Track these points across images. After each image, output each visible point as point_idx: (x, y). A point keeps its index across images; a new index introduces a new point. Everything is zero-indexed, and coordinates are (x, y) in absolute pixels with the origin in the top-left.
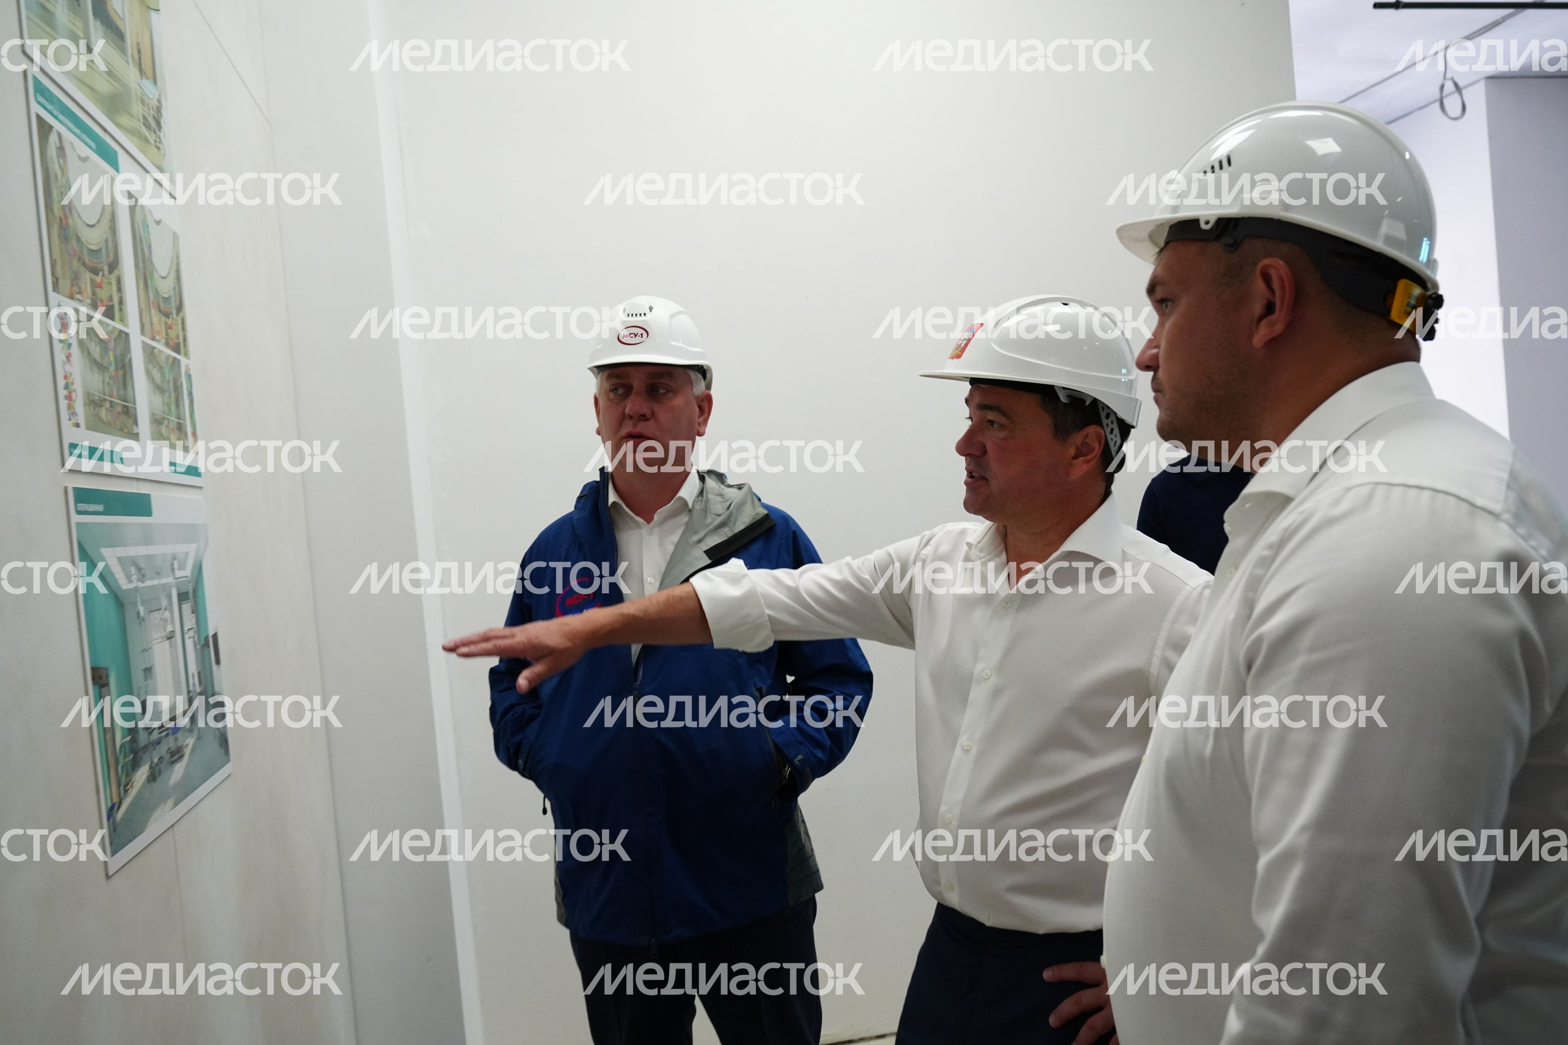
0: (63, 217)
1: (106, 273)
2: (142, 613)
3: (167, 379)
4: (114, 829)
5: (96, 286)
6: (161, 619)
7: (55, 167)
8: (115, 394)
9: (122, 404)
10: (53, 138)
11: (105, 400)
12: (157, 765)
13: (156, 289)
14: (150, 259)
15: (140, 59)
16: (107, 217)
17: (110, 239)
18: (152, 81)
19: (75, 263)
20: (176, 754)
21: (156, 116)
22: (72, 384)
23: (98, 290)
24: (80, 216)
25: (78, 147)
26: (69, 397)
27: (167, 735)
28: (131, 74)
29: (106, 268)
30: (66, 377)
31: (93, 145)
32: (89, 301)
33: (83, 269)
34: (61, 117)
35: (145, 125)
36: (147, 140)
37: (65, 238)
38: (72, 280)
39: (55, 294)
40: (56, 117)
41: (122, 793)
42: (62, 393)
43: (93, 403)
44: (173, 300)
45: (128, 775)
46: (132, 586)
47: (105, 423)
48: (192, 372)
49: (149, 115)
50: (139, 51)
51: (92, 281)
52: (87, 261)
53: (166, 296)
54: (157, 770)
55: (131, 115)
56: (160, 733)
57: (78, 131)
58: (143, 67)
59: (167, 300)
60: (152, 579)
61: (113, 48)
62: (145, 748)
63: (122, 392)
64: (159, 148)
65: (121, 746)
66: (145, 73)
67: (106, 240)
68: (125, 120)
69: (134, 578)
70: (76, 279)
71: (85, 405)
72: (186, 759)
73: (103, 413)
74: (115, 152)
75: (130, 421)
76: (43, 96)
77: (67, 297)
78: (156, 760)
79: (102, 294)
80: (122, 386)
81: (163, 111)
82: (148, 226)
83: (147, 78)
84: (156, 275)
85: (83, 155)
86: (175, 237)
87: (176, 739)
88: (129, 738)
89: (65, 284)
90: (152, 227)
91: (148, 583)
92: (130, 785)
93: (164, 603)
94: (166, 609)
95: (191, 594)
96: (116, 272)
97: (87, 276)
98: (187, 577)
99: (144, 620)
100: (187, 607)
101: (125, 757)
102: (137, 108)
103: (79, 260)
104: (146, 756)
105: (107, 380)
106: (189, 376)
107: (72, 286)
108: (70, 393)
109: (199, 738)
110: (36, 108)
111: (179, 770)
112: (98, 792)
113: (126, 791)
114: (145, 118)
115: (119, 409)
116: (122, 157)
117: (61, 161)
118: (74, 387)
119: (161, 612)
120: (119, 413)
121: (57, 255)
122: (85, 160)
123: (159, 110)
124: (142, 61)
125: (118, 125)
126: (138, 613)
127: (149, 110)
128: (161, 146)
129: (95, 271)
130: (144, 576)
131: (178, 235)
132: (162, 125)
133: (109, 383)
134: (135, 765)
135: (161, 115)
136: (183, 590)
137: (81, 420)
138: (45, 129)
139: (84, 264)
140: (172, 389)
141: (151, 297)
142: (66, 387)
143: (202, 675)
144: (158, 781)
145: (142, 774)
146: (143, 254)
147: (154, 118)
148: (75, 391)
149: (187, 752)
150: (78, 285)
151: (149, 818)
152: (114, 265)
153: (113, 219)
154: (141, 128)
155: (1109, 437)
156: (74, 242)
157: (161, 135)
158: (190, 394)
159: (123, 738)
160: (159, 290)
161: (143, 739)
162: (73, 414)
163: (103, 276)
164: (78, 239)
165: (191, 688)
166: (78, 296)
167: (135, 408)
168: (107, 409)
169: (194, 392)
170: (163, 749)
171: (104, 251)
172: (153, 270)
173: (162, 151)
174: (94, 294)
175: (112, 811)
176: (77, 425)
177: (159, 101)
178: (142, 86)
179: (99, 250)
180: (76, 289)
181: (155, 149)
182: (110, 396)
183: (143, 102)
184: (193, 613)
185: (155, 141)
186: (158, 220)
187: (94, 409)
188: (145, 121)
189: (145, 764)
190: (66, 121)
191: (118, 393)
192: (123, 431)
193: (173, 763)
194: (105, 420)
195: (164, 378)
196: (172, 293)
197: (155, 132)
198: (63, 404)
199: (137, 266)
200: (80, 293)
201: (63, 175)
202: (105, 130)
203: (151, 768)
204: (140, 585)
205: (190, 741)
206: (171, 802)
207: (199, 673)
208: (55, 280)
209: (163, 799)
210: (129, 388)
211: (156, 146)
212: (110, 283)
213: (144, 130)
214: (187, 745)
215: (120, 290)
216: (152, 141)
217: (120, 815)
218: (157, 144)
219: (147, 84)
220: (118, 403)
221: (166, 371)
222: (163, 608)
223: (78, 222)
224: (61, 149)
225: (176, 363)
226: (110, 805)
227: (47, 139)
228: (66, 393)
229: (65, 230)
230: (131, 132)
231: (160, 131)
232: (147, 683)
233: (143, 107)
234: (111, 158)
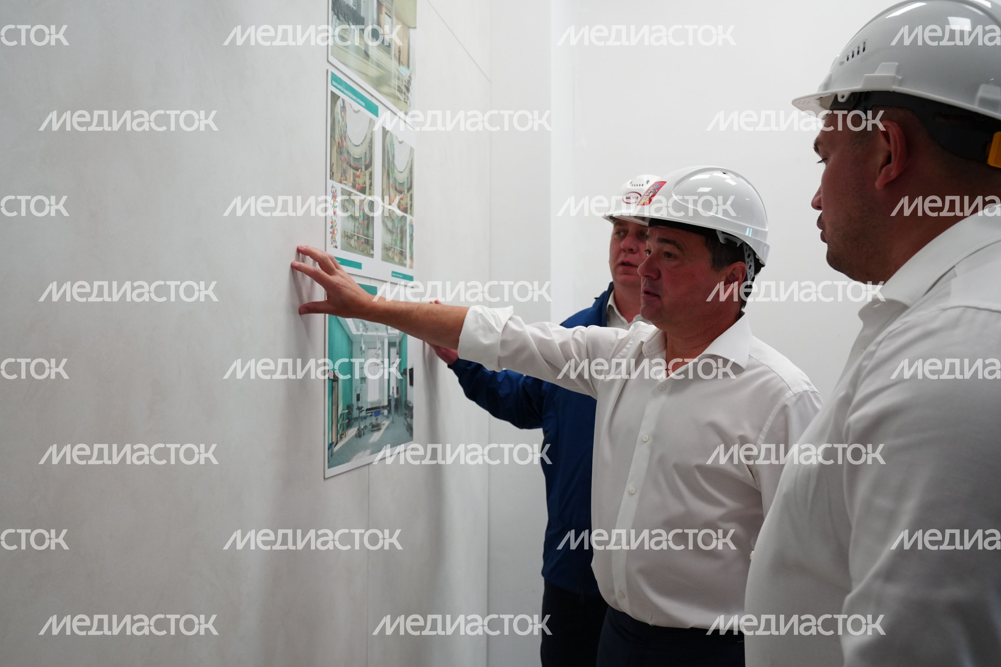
0: (340, 142)
1: (363, 170)
2: (363, 348)
3: (396, 226)
4: (331, 455)
5: (355, 176)
6: (375, 354)
7: (339, 117)
8: (361, 232)
9: (365, 238)
10: (339, 103)
11: (354, 235)
12: (363, 429)
13: (395, 178)
14: (393, 162)
15: (399, 56)
16: (368, 140)
17: (368, 153)
18: (406, 67)
19: (345, 165)
20: (376, 427)
21: (407, 85)
22: (335, 226)
23: (357, 179)
24: (350, 141)
25: (352, 104)
26: (333, 233)
27: (371, 416)
28: (392, 64)
29: (363, 168)
30: (332, 223)
31: (364, 104)
32: (351, 184)
33: (349, 168)
34: (345, 91)
35: (398, 90)
36: (399, 99)
37: (340, 153)
38: (342, 174)
39: (331, 181)
40: (342, 92)
41: (339, 438)
42: (329, 230)
43: (347, 236)
44: (406, 184)
45: (343, 430)
46: (359, 333)
47: (353, 247)
48: (414, 224)
49: (402, 85)
50: (400, 52)
51: (354, 174)
52: (352, 164)
53: (401, 182)
54: (362, 432)
55: (390, 86)
56: (366, 413)
57: (355, 98)
58: (401, 60)
59: (402, 184)
60: (372, 331)
61: (382, 52)
62: (356, 419)
63: (365, 232)
64: (406, 103)
65: (341, 415)
66: (402, 63)
67: (366, 153)
68: (385, 89)
69: (361, 329)
70: (344, 172)
71: (342, 237)
72: (382, 432)
73: (352, 242)
74: (377, 107)
75: (369, 248)
76: (336, 81)
77: (338, 182)
78: (362, 427)
79: (360, 181)
80: (366, 229)
81: (412, 82)
82: (393, 145)
83: (403, 65)
84: (395, 170)
85: (356, 109)
86: (412, 150)
87: (377, 419)
88: (347, 411)
89: (338, 175)
90: (397, 146)
91: (370, 333)
92: (344, 435)
93: (379, 345)
94: (379, 349)
95: (398, 344)
96: (370, 170)
97: (351, 172)
98: (396, 334)
99: (364, 352)
100: (394, 351)
101: (343, 420)
102: (395, 82)
103: (347, 163)
104: (356, 423)
105: (357, 224)
106: (412, 226)
107: (342, 176)
108: (334, 231)
109: (393, 422)
110: (331, 88)
111: (376, 436)
112: (325, 434)
113: (341, 438)
114: (399, 87)
115: (363, 241)
116: (381, 108)
117: (343, 113)
118: (336, 228)
119: (376, 350)
120: (362, 243)
121: (334, 161)
122: (357, 112)
123: (409, 82)
124: (401, 57)
125: (380, 92)
126: (361, 348)
127: (402, 82)
128: (408, 101)
129: (357, 169)
130: (367, 329)
131: (414, 149)
132: (410, 89)
133: (358, 227)
134: (349, 425)
135: (410, 84)
136: (393, 341)
137: (339, 244)
138: (335, 98)
139: (350, 166)
140: (399, 233)
141: (391, 182)
142: (332, 227)
143: (399, 389)
144: (362, 437)
145: (352, 432)
146: (389, 160)
147: (406, 86)
148: (337, 230)
149: (383, 428)
150: (345, 176)
151: (354, 455)
152: (369, 165)
153: (371, 142)
154: (396, 92)
155: (748, 271)
156: (345, 155)
157: (409, 95)
158: (411, 236)
159: (343, 410)
160: (397, 179)
161: (355, 413)
162: (334, 240)
163: (361, 171)
164: (348, 153)
165: (391, 394)
166: (345, 182)
167: (373, 241)
168: (355, 240)
169: (414, 235)
170: (368, 422)
171: (363, 159)
172: (394, 168)
173: (409, 104)
174: (354, 180)
175: (331, 446)
176: (336, 247)
177: (410, 77)
178: (400, 71)
179: (359, 158)
180: (343, 178)
181: (404, 103)
182: (358, 234)
183: (399, 78)
184: (397, 354)
185: (405, 99)
186: (401, 141)
187: (347, 239)
188: (399, 89)
189: (355, 427)
190: (348, 93)
191: (363, 232)
192: (364, 252)
193: (373, 431)
194: (353, 245)
195: (395, 226)
196: (406, 181)
197: (405, 94)
198: (329, 236)
199: (383, 165)
200: (346, 180)
201: (343, 120)
202: (372, 96)
203: (358, 430)
204: (364, 333)
205: (386, 423)
206: (369, 451)
207: (397, 388)
208: (332, 174)
209: (365, 448)
210: (370, 230)
211: (405, 102)
212: (365, 175)
213: (398, 94)
214: (384, 424)
215: (371, 178)
216: (402, 99)
217: (336, 449)
218: (406, 100)
219: (403, 68)
220: (362, 238)
221: (396, 223)
222: (378, 348)
223: (349, 144)
224: (344, 108)
225: (403, 219)
226: (330, 442)
227: (336, 103)
228: (331, 230)
229: (341, 148)
230: (387, 95)
231: (408, 93)
232: (362, 385)
233: (399, 81)
234: (374, 110)
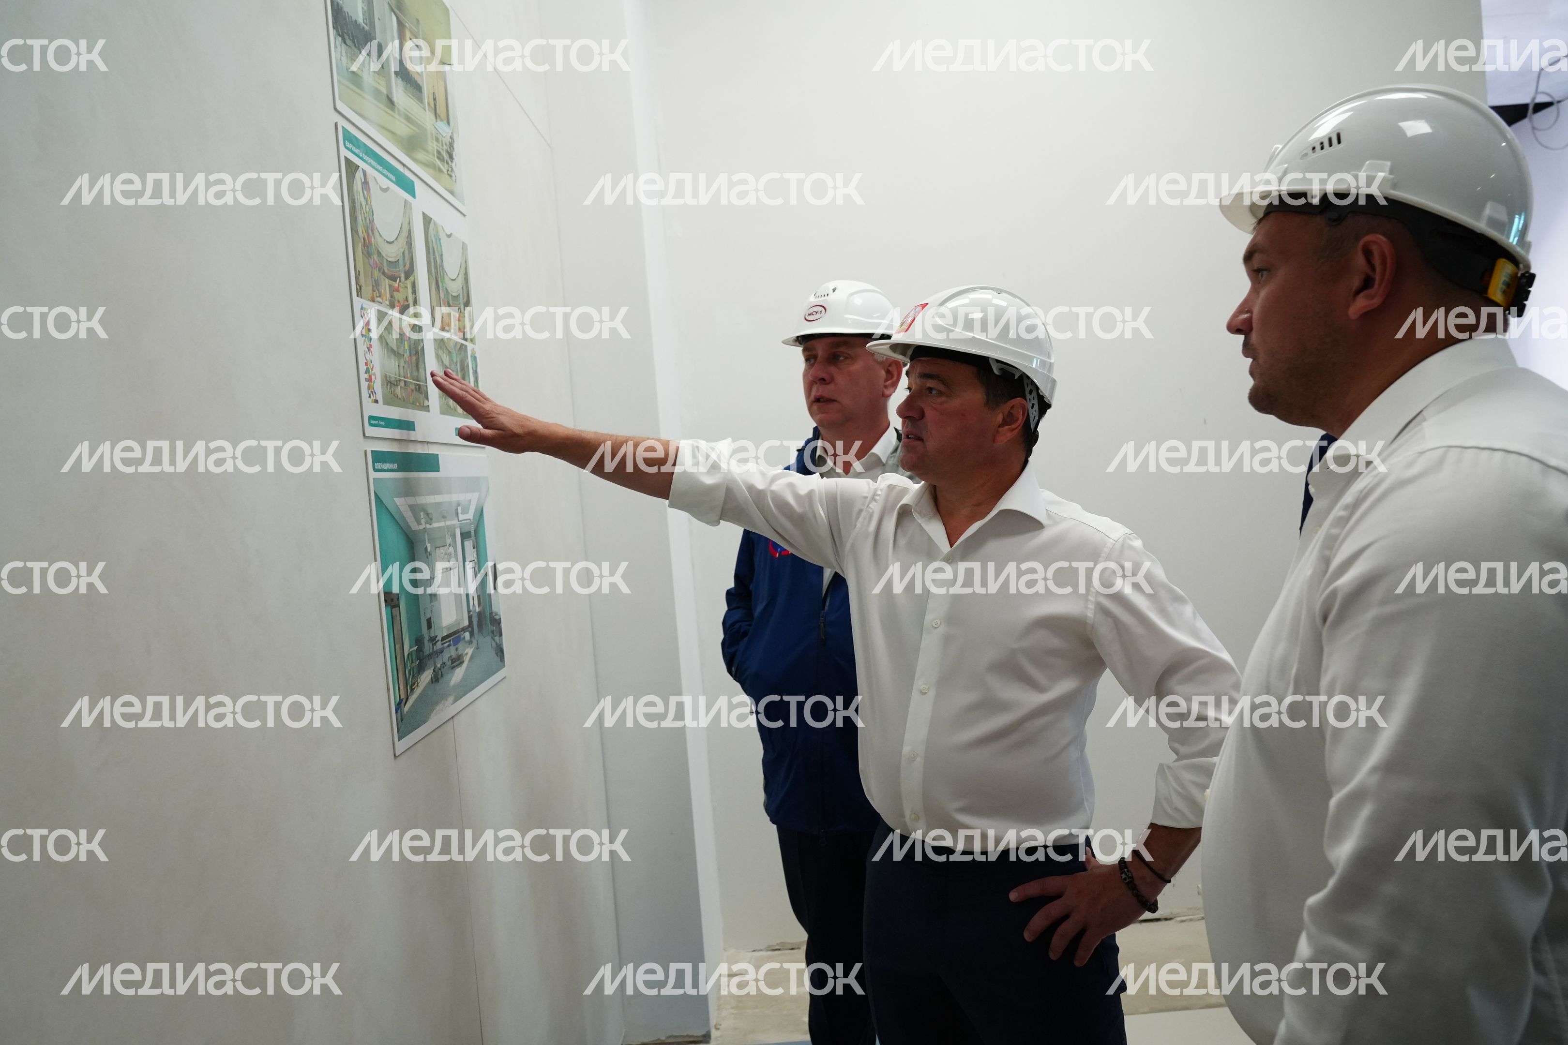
0: (366, 238)
1: (403, 279)
2: (429, 550)
3: (455, 361)
4: (401, 719)
5: (393, 290)
6: (446, 554)
7: (360, 198)
8: (409, 375)
9: (415, 383)
10: (359, 175)
11: (400, 380)
12: (440, 669)
13: (447, 290)
14: (442, 266)
15: (435, 105)
16: (405, 234)
17: (406, 252)
18: (445, 122)
19: (376, 273)
20: (457, 661)
21: (449, 150)
22: (372, 369)
23: (395, 293)
24: (381, 236)
25: (379, 180)
26: (369, 380)
27: (449, 646)
28: (427, 118)
29: (403, 276)
30: (366, 364)
31: (393, 178)
32: (388, 303)
33: (382, 277)
34: (365, 157)
35: (438, 158)
36: (440, 170)
37: (368, 254)
38: (373, 286)
39: (359, 299)
40: (362, 159)
41: (409, 691)
42: (364, 377)
43: (389, 383)
44: (461, 297)
45: (414, 676)
46: (421, 527)
47: (400, 399)
48: (477, 355)
49: (443, 149)
50: (435, 99)
51: (390, 286)
52: (386, 271)
53: (454, 294)
54: (440, 673)
55: (427, 151)
56: (442, 644)
57: (380, 168)
58: (438, 112)
59: (456, 298)
60: (439, 522)
61: (412, 98)
62: (430, 656)
63: (415, 374)
64: (451, 176)
65: (408, 655)
66: (440, 116)
67: (403, 253)
68: (421, 155)
69: (423, 521)
70: (376, 285)
71: (382, 385)
72: (465, 665)
73: (398, 391)
74: (413, 182)
75: (422, 396)
76: (350, 142)
77: (370, 301)
78: (439, 666)
79: (399, 296)
80: (414, 369)
81: (455, 146)
82: (440, 239)
83: (442, 120)
84: (446, 278)
85: (384, 187)
86: (464, 247)
87: (457, 649)
88: (415, 648)
89: (367, 290)
90: (444, 240)
91: (435, 525)
92: (416, 684)
93: (449, 540)
94: (450, 545)
95: (473, 533)
96: (412, 278)
97: (386, 283)
98: (470, 519)
99: (430, 554)
100: (469, 544)
101: (412, 662)
102: (432, 146)
103: (379, 270)
104: (430, 663)
105: (402, 364)
106: (474, 358)
107: (373, 291)
108: (370, 377)
109: (477, 648)
110: (344, 152)
111: (459, 674)
112: (388, 689)
113: (412, 690)
114: (439, 152)
115: (413, 387)
116: (418, 186)
117: (365, 192)
118: (373, 372)
119: (446, 548)
120: (412, 390)
121: (360, 267)
122: (386, 190)
123: (451, 145)
124: (437, 107)
125: (414, 160)
126: (426, 549)
127: (443, 146)
128: (453, 175)
129: (393, 278)
130: (431, 519)
131: (467, 245)
132: (454, 157)
133: (403, 367)
134: (421, 669)
135: (453, 149)
136: (466, 530)
137: (380, 397)
138: (352, 169)
139: (384, 273)
140: (459, 369)
141: (442, 296)
142: (367, 371)
143: (481, 597)
144: (440, 681)
145: (426, 677)
146: (435, 262)
147: (447, 152)
148: (374, 374)
149: (467, 659)
150: (378, 290)
151: (432, 710)
152: (410, 272)
153: (409, 236)
154: (435, 160)
155: (1030, 410)
156: (376, 257)
157: (453, 165)
158: (475, 372)
159: (411, 647)
160: (449, 291)
161: (428, 648)
162: (372, 392)
163: (400, 281)
164: (379, 254)
165: (471, 608)
166: (379, 299)
167: (427, 386)
168: (401, 387)
169: (479, 370)
170: (445, 656)
171: (401, 262)
172: (444, 274)
173: (454, 178)
174: (392, 296)
175: (399, 706)
176: (376, 401)
177: (451, 138)
178: (436, 126)
179: (396, 262)
180: (376, 293)
181: (447, 177)
182: (404, 378)
183: (437, 140)
184: (474, 548)
185: (448, 171)
186: (449, 233)
187: (391, 388)
188: (438, 155)
189: (429, 669)
190: (370, 160)
191: (411, 373)
192: (416, 404)
193: (453, 668)
194: (400, 396)
195: (452, 360)
196: (461, 292)
197: (447, 163)
198: (364, 385)
199: (429, 271)
200: (380, 296)
201: (367, 203)
202: (404, 165)
203: (434, 671)
204: (428, 526)
205: (470, 651)
206: (451, 699)
207: (479, 597)
208: (359, 288)
209: (444, 697)
210: (421, 370)
211: (448, 174)
212: (406, 287)
213: (438, 163)
214: (467, 654)
215: (414, 292)
216: (445, 171)
217: (407, 708)
218: (449, 173)
219: (441, 126)
220: (412, 382)
221: (454, 355)
222: (448, 545)
223: (379, 239)
224: (366, 183)
225: (463, 348)
226: (398, 700)
227: (354, 177)
228: (367, 376)
229: (368, 247)
230: (426, 165)
231: (452, 162)
232: (432, 604)
233: (438, 145)
234: (409, 188)
